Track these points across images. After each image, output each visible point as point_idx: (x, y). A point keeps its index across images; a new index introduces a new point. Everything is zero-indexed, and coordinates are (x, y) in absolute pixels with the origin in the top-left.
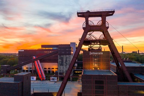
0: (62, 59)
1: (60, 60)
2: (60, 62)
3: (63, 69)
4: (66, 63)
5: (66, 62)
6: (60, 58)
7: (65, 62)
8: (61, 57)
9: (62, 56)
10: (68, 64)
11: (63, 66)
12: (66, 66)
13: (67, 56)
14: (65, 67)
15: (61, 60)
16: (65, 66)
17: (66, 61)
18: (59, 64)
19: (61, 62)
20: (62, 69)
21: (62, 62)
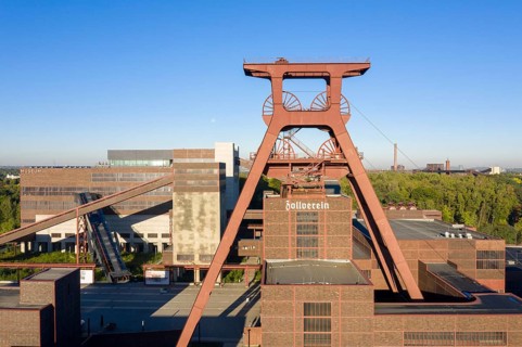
0: (187, 206)
1: (178, 208)
2: (179, 216)
3: (191, 242)
4: (202, 221)
5: (202, 217)
6: (180, 204)
7: (198, 218)
8: (184, 201)
9: (187, 196)
10: (208, 221)
11: (190, 230)
12: (201, 229)
13: (205, 194)
14: (196, 235)
15: (183, 211)
16: (198, 230)
17: (202, 213)
18: (178, 223)
19: (183, 218)
20: (186, 241)
21: (188, 215)
